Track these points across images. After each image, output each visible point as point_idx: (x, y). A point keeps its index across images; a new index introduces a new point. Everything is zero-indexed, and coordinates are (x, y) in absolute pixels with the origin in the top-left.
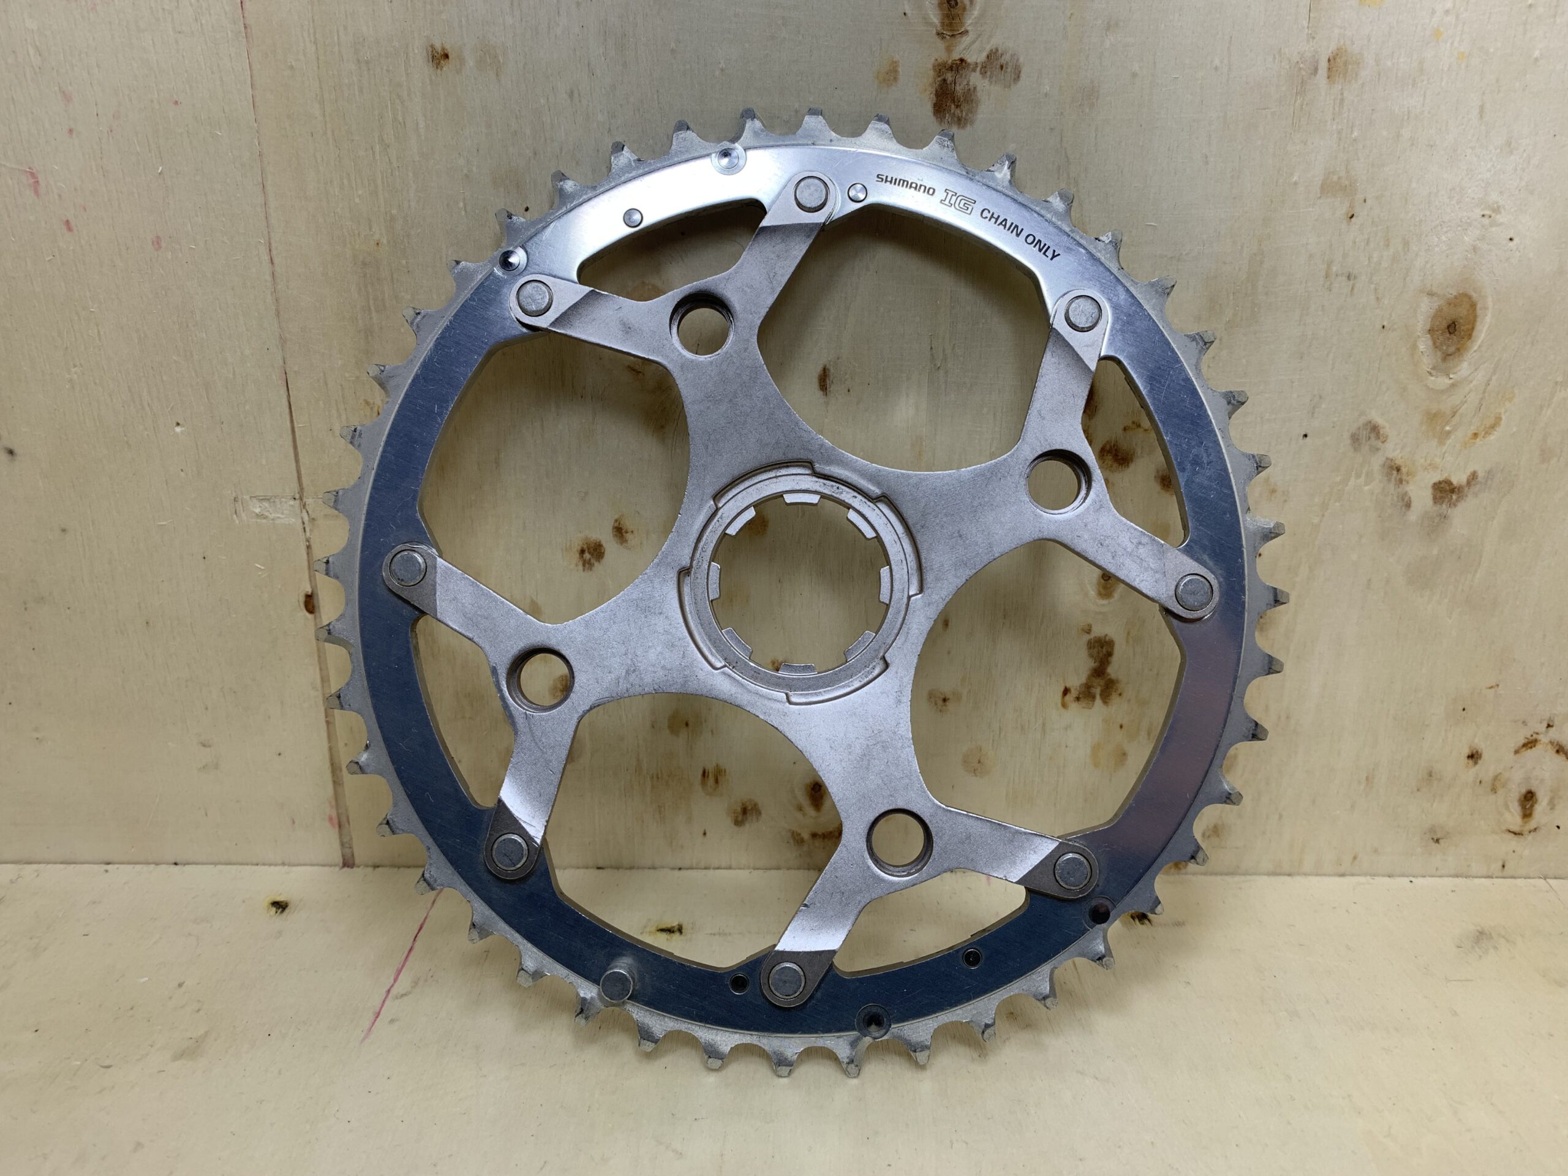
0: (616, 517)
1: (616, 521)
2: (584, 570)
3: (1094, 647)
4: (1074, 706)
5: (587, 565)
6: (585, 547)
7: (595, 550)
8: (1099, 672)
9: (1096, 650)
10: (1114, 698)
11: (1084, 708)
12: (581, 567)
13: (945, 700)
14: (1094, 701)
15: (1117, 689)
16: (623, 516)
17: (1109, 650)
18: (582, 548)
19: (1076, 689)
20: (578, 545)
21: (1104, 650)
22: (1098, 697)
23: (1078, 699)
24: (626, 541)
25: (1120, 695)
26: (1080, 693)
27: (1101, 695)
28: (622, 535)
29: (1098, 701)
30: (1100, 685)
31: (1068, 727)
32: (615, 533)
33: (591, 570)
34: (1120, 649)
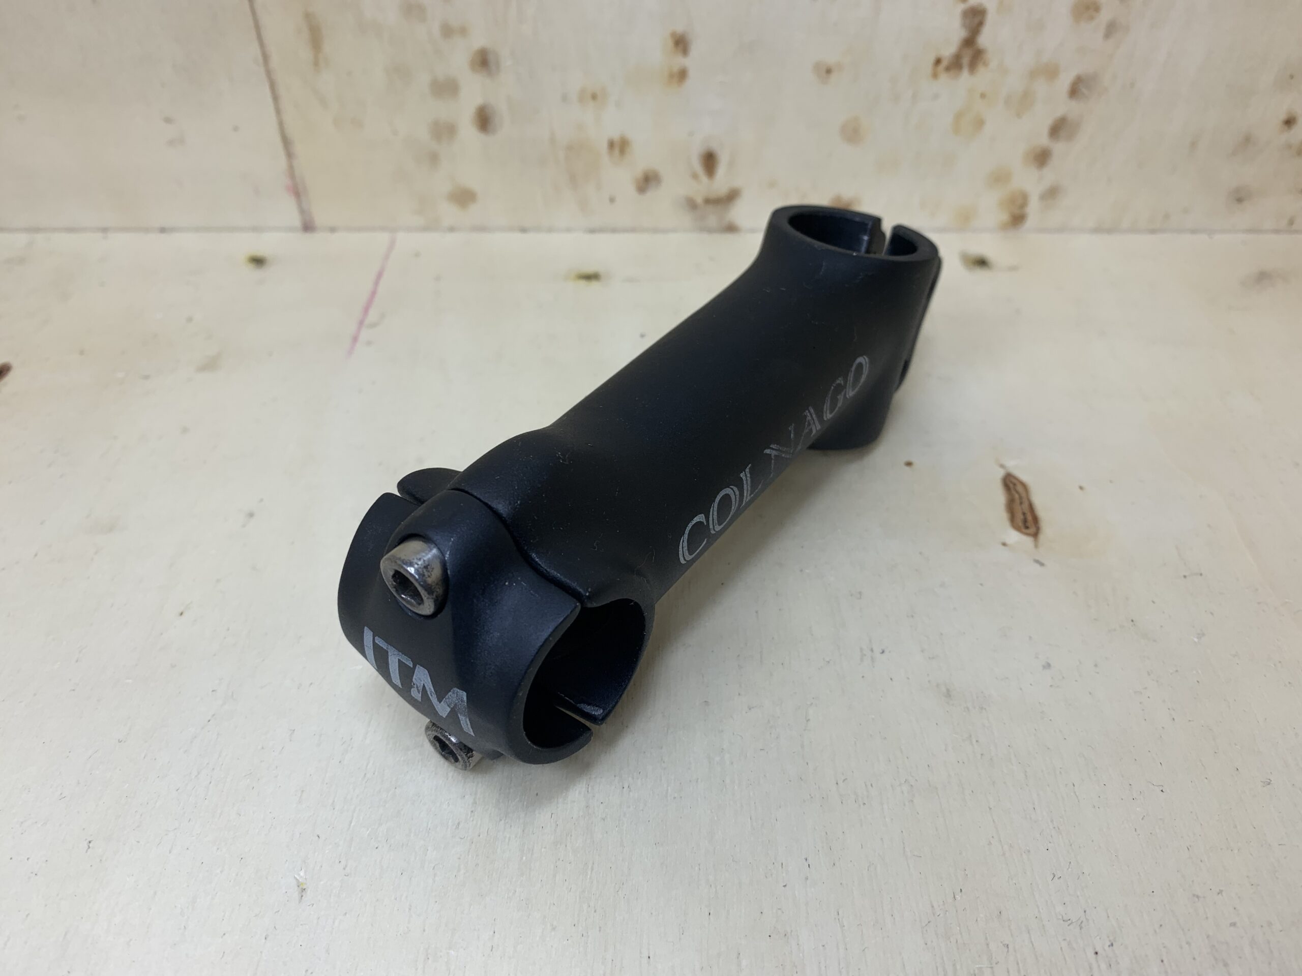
3: (968, 16)
4: (944, 77)
8: (969, 42)
9: (969, 19)
10: (981, 69)
11: (952, 78)
13: (829, 71)
14: (961, 71)
15: (983, 60)
17: (982, 19)
19: (947, 60)
21: (977, 19)
22: (965, 67)
23: (947, 69)
25: (986, 64)
26: (950, 63)
27: (968, 65)
29: (965, 73)
30: (968, 55)
31: (936, 97)
34: (991, 18)
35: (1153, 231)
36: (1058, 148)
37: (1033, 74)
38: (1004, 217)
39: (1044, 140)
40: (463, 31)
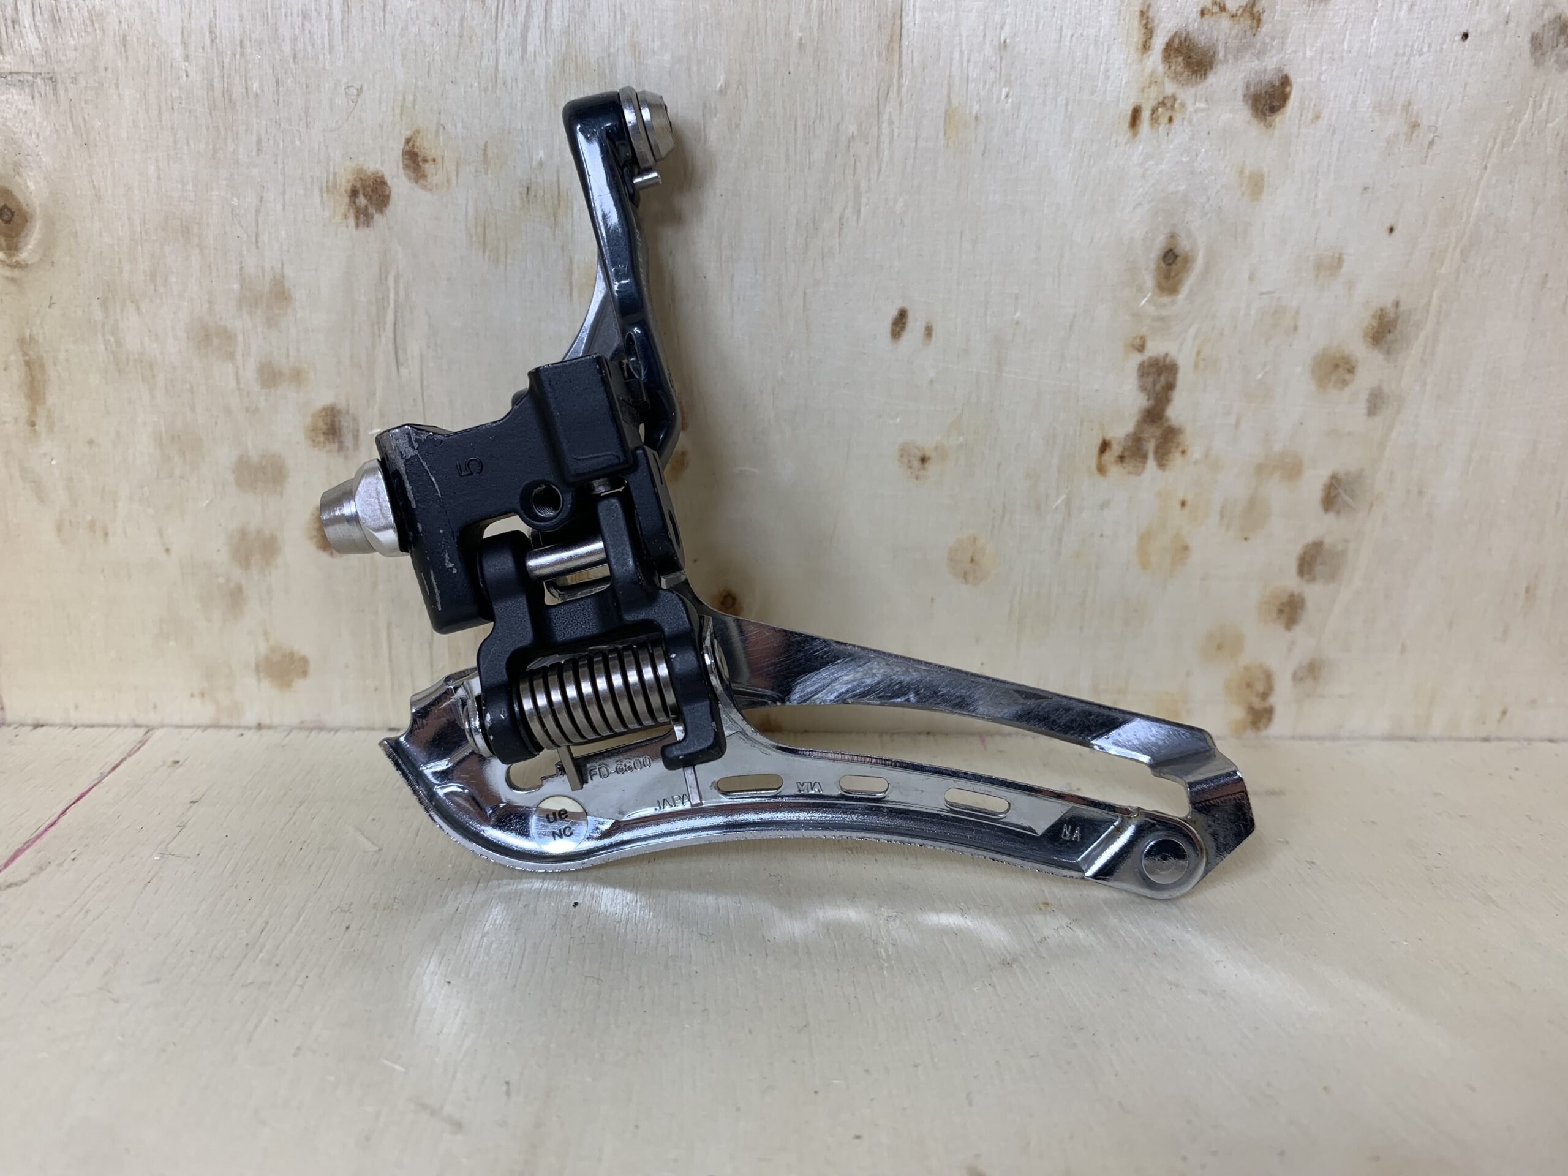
0: (408, 133)
1: (408, 141)
2: (357, 225)
3: (1149, 374)
4: (1115, 471)
5: (363, 217)
6: (358, 185)
7: (375, 191)
8: (1154, 415)
9: (1150, 379)
10: (1176, 459)
11: (1130, 473)
12: (352, 221)
13: (923, 460)
14: (1144, 463)
15: (1178, 445)
16: (418, 132)
17: (1170, 379)
18: (354, 186)
19: (1119, 443)
20: (348, 181)
21: (1163, 379)
22: (1151, 456)
23: (1121, 458)
24: (424, 176)
25: (1183, 452)
26: (1124, 449)
27: (1156, 453)
28: (418, 165)
29: (1151, 463)
30: (1154, 437)
31: (1105, 505)
32: (406, 162)
33: (368, 226)
34: (1184, 378)
35: (1486, 740)
36: (1314, 592)
37: (1262, 470)
38: (1239, 713)
39: (1291, 582)
40: (298, 377)
